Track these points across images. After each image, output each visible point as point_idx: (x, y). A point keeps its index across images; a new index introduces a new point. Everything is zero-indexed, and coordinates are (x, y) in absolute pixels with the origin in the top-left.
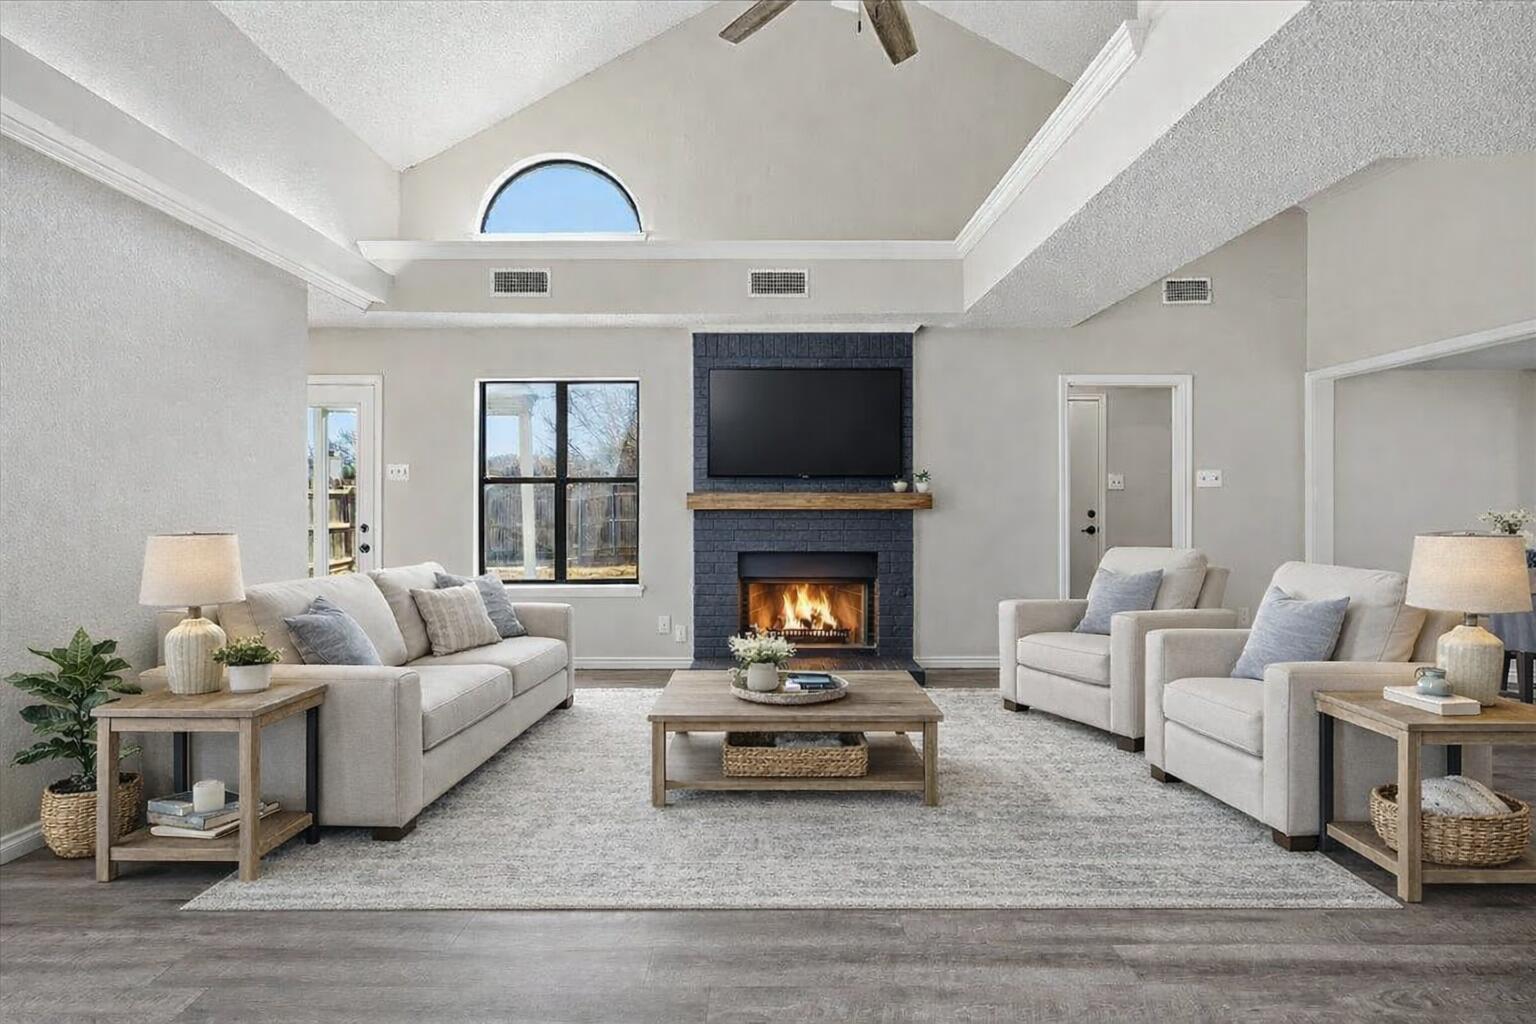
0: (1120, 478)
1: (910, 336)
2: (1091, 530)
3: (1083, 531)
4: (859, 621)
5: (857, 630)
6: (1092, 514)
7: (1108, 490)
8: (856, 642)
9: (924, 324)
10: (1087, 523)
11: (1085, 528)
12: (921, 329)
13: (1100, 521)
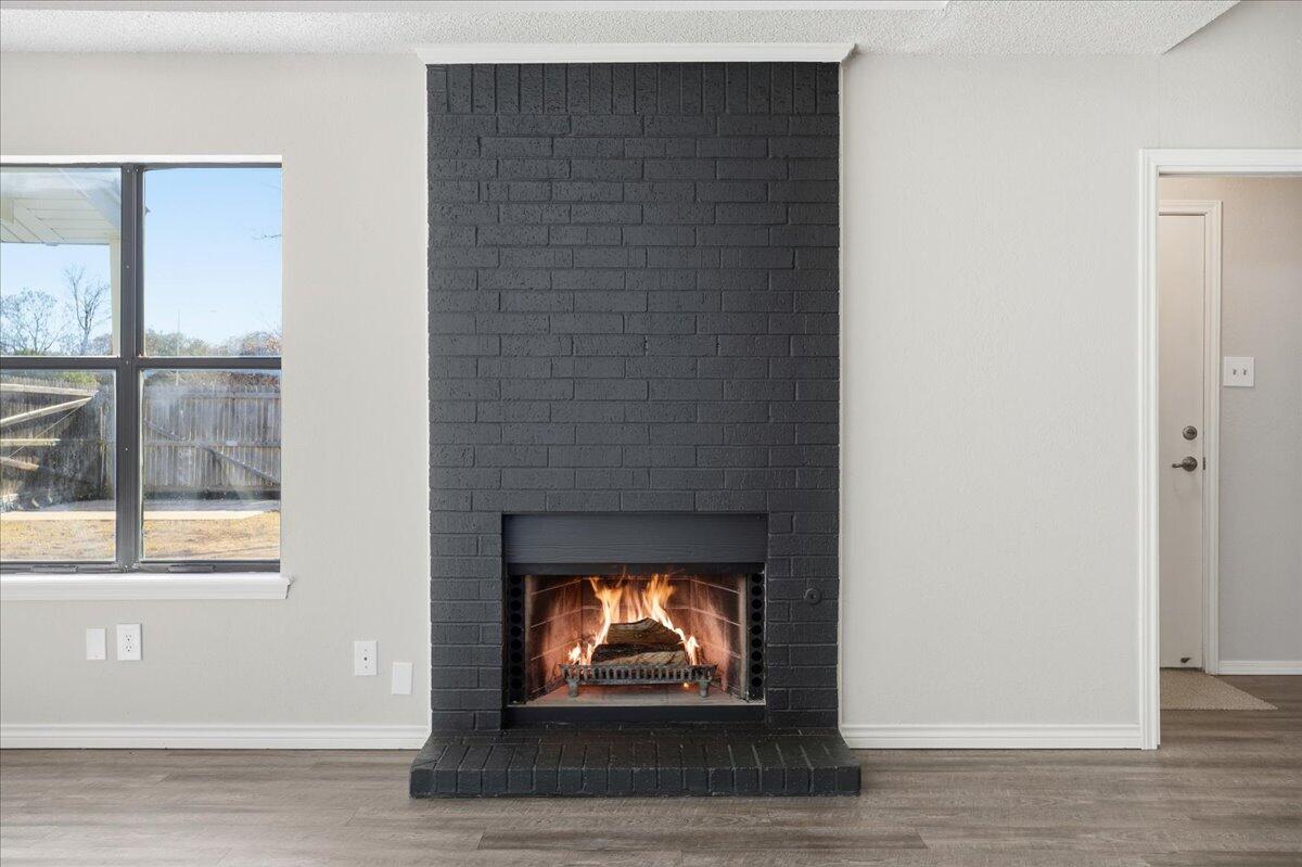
0: (1247, 362)
1: (833, 68)
2: (1190, 466)
3: (1174, 466)
4: (734, 646)
5: (733, 664)
6: (1191, 434)
7: (1223, 388)
8: (729, 690)
9: (862, 42)
10: (1185, 450)
11: (1180, 462)
12: (855, 53)
13: (1208, 448)
